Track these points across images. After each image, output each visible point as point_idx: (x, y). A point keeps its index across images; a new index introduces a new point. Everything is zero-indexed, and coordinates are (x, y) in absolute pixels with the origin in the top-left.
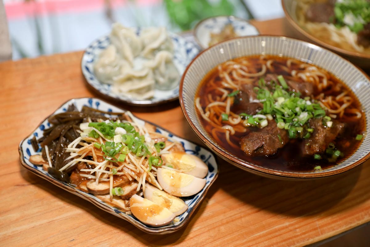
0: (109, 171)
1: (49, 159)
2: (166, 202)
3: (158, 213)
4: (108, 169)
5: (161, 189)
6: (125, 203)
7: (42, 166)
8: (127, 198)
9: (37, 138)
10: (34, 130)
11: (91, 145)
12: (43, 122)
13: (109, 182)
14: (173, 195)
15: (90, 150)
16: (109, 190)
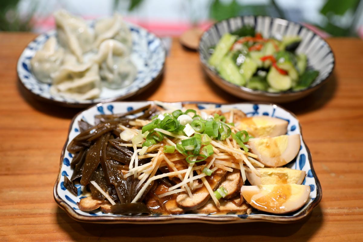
0: (197, 174)
1: (106, 195)
2: (280, 178)
3: (290, 194)
4: (195, 174)
5: (263, 166)
6: (235, 203)
7: (100, 209)
8: (236, 195)
9: (69, 178)
10: (60, 170)
11: (159, 153)
12: (62, 156)
13: (204, 186)
14: (278, 167)
15: (162, 160)
16: (209, 195)
